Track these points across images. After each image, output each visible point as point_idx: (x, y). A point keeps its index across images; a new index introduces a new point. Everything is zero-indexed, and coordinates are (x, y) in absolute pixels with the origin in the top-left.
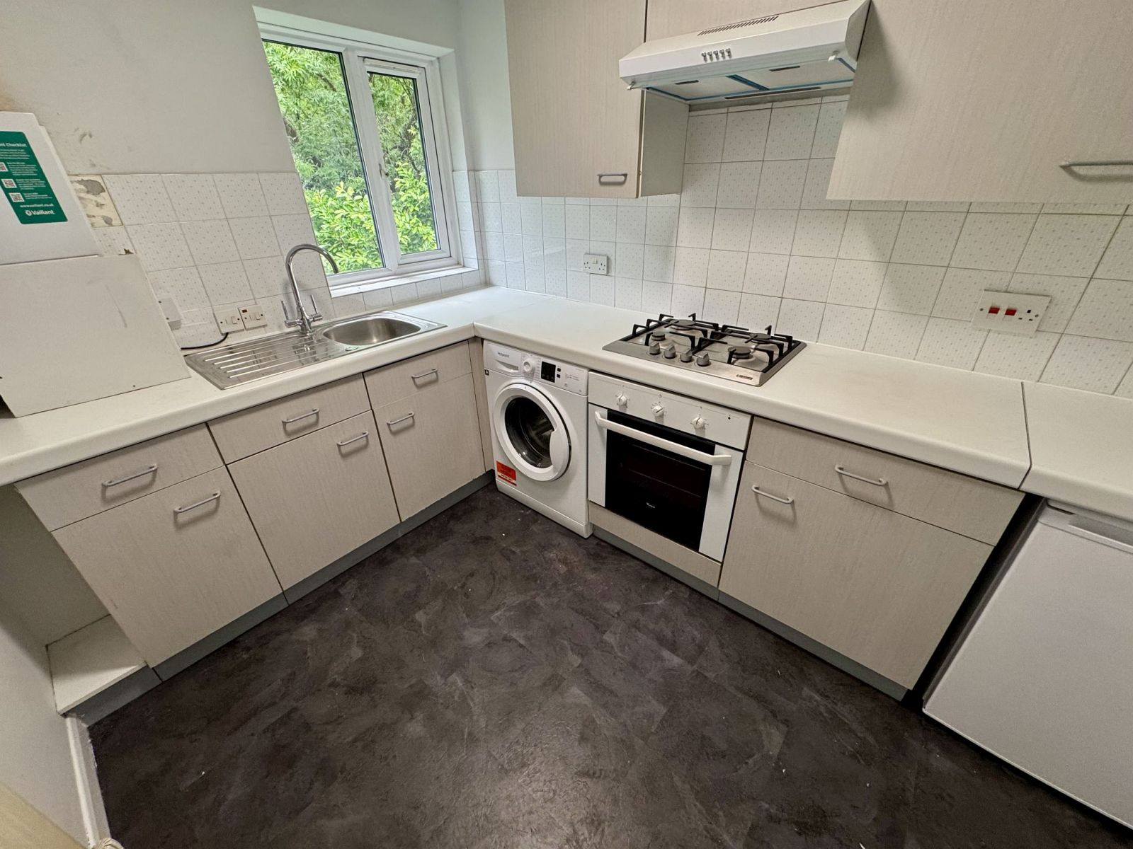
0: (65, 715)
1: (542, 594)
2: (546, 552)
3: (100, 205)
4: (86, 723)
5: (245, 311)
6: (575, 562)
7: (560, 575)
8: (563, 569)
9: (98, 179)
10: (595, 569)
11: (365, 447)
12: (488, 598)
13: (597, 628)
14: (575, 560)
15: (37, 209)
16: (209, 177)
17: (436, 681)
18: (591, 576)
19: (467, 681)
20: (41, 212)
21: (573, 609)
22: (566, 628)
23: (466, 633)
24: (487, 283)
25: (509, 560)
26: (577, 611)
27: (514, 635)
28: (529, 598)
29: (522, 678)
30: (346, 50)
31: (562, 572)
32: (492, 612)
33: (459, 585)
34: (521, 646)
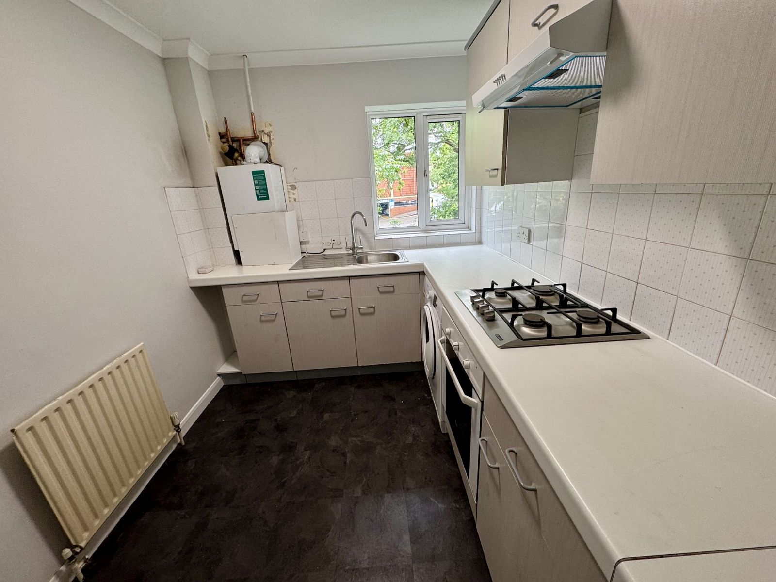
0: (219, 375)
1: (384, 446)
2: (412, 425)
3: (294, 194)
4: (224, 383)
5: (334, 240)
6: (421, 442)
7: (404, 442)
8: (410, 439)
9: (295, 184)
10: (427, 455)
11: (344, 316)
12: (359, 428)
13: (388, 487)
14: (422, 441)
15: (262, 196)
16: (332, 182)
17: (300, 448)
18: (420, 457)
19: (309, 458)
20: (263, 197)
21: (389, 466)
22: (374, 472)
23: (333, 437)
24: (480, 242)
25: (390, 416)
26: (388, 469)
27: (348, 455)
28: (375, 442)
29: (328, 477)
30: (417, 114)
31: (407, 442)
32: (353, 436)
33: (355, 413)
34: (345, 463)
